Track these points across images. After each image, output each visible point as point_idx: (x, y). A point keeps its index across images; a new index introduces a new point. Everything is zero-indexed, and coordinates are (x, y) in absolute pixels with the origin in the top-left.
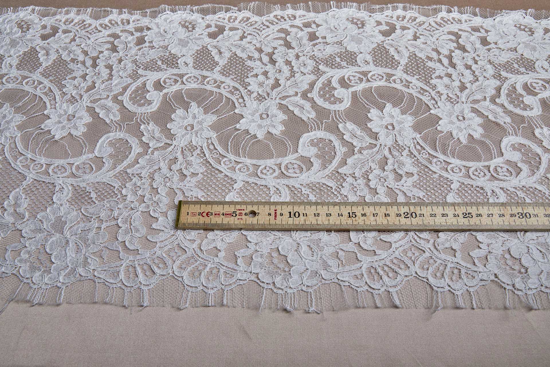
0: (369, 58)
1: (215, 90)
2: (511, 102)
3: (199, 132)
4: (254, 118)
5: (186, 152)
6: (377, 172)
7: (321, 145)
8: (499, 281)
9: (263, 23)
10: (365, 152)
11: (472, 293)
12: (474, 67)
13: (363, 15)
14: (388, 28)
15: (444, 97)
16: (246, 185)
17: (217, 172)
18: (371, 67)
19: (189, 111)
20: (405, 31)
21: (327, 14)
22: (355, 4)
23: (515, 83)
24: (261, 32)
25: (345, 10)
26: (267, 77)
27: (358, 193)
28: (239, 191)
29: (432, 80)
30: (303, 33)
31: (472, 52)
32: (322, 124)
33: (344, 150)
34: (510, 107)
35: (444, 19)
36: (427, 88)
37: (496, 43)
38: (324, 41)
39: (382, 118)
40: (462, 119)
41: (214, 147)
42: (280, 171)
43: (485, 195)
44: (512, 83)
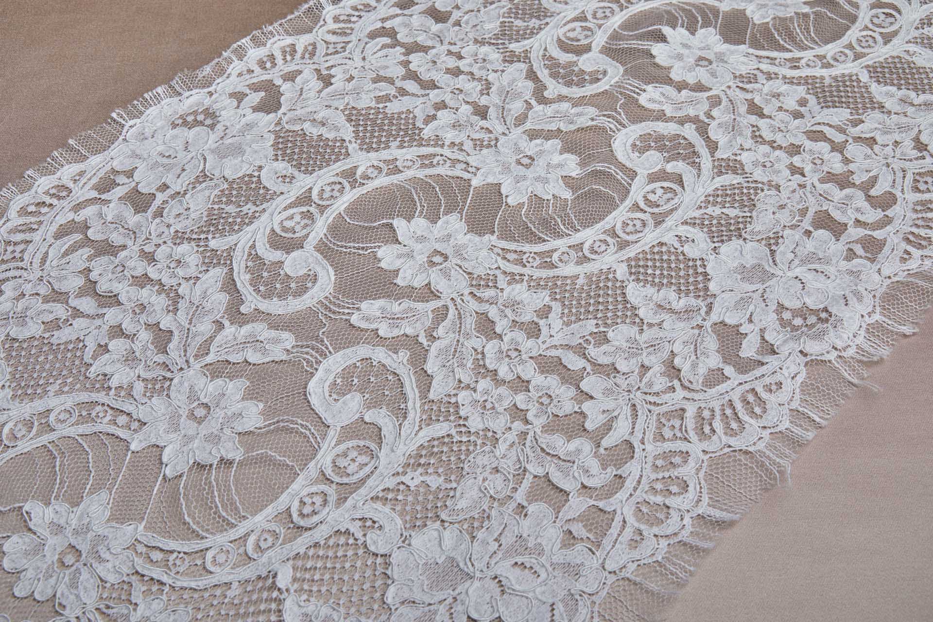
0: (282, 166)
1: (45, 439)
2: (569, 84)
3: (99, 548)
4: (183, 432)
5: (115, 610)
6: (491, 348)
7: (356, 380)
8: (814, 357)
9: (8, 243)
10: (440, 331)
11: (801, 409)
12: (462, 64)
13: (195, 99)
14: (263, 94)
15: (468, 146)
16: (300, 563)
17: (218, 592)
18: (303, 182)
19: (32, 527)
20: (299, 79)
21: (125, 140)
22: (160, 90)
23: (545, 50)
24: (23, 260)
25: (152, 111)
26: (127, 337)
27: (500, 409)
28: (296, 586)
29: (425, 131)
30: (111, 205)
31: (438, 45)
32: (322, 341)
33: (404, 355)
34: (576, 92)
35: (342, 18)
36: (430, 150)
37: (457, 7)
38: (169, 192)
39: (410, 255)
40: (530, 161)
41: (161, 550)
42: (334, 486)
43: (673, 250)
44: (541, 53)
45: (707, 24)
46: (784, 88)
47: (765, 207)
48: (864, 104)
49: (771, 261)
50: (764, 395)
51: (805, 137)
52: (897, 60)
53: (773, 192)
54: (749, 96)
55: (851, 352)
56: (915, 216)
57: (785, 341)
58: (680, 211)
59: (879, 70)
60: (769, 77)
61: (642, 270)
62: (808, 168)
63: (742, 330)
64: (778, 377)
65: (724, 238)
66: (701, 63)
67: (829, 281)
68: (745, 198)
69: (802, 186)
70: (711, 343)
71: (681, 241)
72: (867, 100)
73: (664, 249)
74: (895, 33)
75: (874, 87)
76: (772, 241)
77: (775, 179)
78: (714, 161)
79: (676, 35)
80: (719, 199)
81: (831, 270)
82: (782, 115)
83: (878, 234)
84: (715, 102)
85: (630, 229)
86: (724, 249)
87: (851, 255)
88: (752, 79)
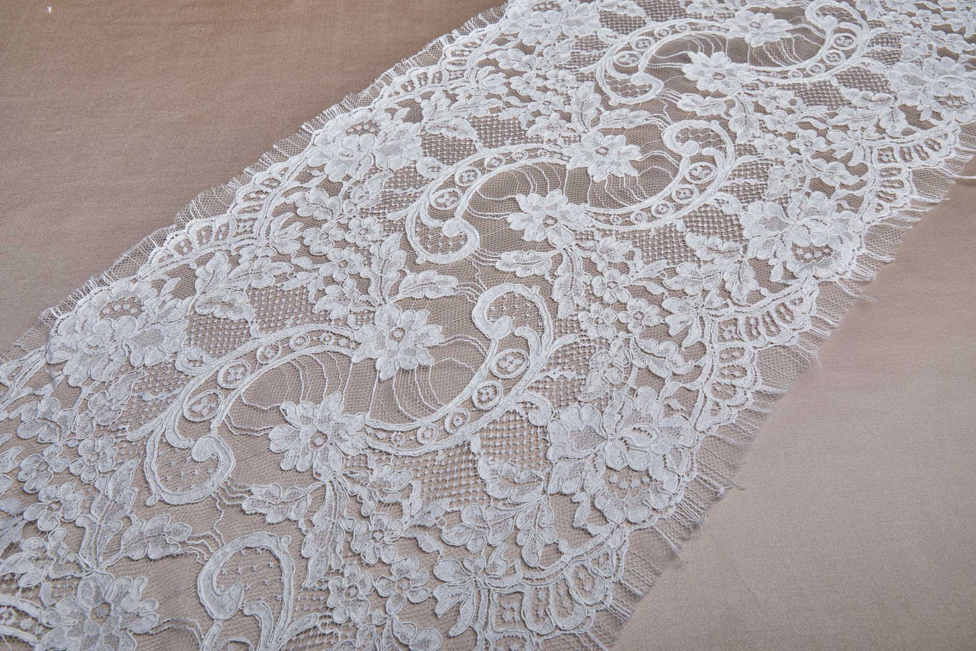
0: (430, 160)
1: (289, 358)
2: (626, 95)
3: (340, 432)
4: (388, 348)
5: (357, 475)
6: (596, 281)
7: (505, 308)
8: (824, 280)
9: (239, 221)
10: (559, 271)
11: (818, 316)
12: (548, 84)
13: (359, 114)
14: (408, 109)
15: (560, 141)
16: (485, 435)
17: (429, 458)
18: (447, 171)
19: (288, 420)
20: (432, 98)
21: (313, 144)
22: (334, 108)
23: (606, 71)
24: (252, 233)
25: (330, 124)
26: (338, 284)
27: (609, 324)
28: (484, 451)
29: (528, 132)
30: (311, 191)
31: (529, 70)
32: (478, 281)
33: (536, 289)
34: (631, 101)
35: (457, 53)
36: (534, 145)
37: (539, 43)
38: (352, 181)
39: (530, 220)
40: (605, 151)
41: (385, 431)
42: (500, 381)
43: (714, 209)
44: (603, 74)
45: (718, 49)
46: (779, 93)
47: (774, 177)
48: (837, 102)
49: (784, 214)
50: (791, 307)
51: (798, 127)
52: (857, 70)
53: (780, 166)
54: (754, 99)
55: (848, 275)
56: (882, 179)
57: (802, 270)
58: (716, 182)
59: (845, 77)
60: (767, 85)
61: (695, 224)
62: (802, 149)
63: (770, 263)
64: (799, 295)
65: (750, 200)
66: (717, 77)
67: (827, 227)
68: (760, 171)
69: (800, 162)
70: (749, 273)
71: (719, 203)
72: (838, 99)
73: (708, 209)
74: (853, 51)
75: (843, 90)
76: (783, 201)
77: (780, 158)
78: (735, 146)
79: (698, 57)
80: (742, 173)
81: (827, 219)
82: (779, 111)
83: (857, 193)
84: (731, 104)
85: (682, 196)
86: (751, 207)
87: (840, 208)
88: (754, 87)
